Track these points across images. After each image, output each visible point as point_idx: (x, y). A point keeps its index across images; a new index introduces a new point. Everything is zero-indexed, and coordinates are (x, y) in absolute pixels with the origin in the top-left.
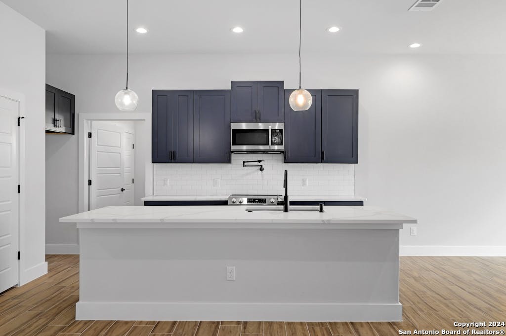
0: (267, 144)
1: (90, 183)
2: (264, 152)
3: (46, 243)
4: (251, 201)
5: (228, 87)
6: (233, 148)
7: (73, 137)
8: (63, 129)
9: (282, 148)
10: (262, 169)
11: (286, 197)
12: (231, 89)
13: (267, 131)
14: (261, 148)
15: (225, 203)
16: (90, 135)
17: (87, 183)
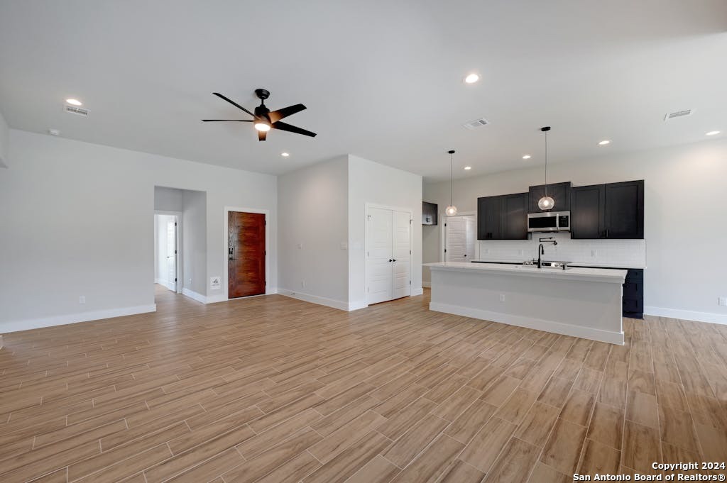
0: (555, 226)
1: (445, 251)
2: (554, 232)
3: (423, 280)
4: (549, 265)
5: (527, 190)
6: (530, 230)
7: (437, 227)
8: (431, 223)
9: (568, 228)
10: (555, 243)
11: (539, 260)
12: (528, 191)
13: (555, 218)
14: (551, 229)
15: (522, 264)
16: (445, 225)
17: (443, 251)
